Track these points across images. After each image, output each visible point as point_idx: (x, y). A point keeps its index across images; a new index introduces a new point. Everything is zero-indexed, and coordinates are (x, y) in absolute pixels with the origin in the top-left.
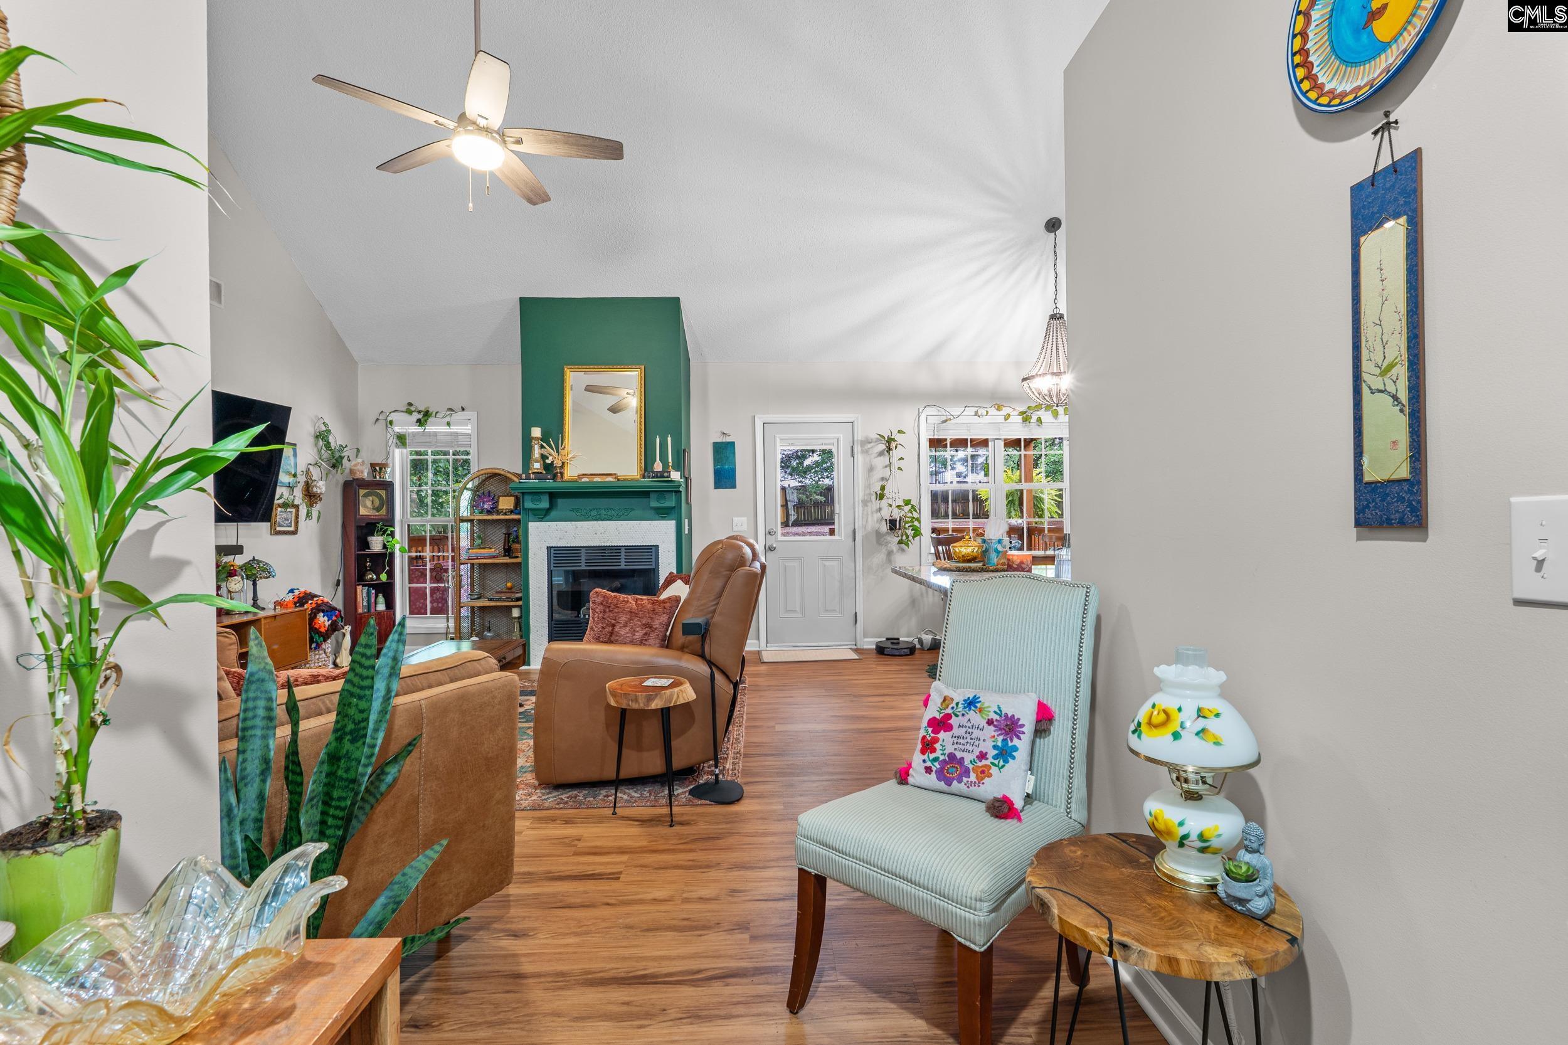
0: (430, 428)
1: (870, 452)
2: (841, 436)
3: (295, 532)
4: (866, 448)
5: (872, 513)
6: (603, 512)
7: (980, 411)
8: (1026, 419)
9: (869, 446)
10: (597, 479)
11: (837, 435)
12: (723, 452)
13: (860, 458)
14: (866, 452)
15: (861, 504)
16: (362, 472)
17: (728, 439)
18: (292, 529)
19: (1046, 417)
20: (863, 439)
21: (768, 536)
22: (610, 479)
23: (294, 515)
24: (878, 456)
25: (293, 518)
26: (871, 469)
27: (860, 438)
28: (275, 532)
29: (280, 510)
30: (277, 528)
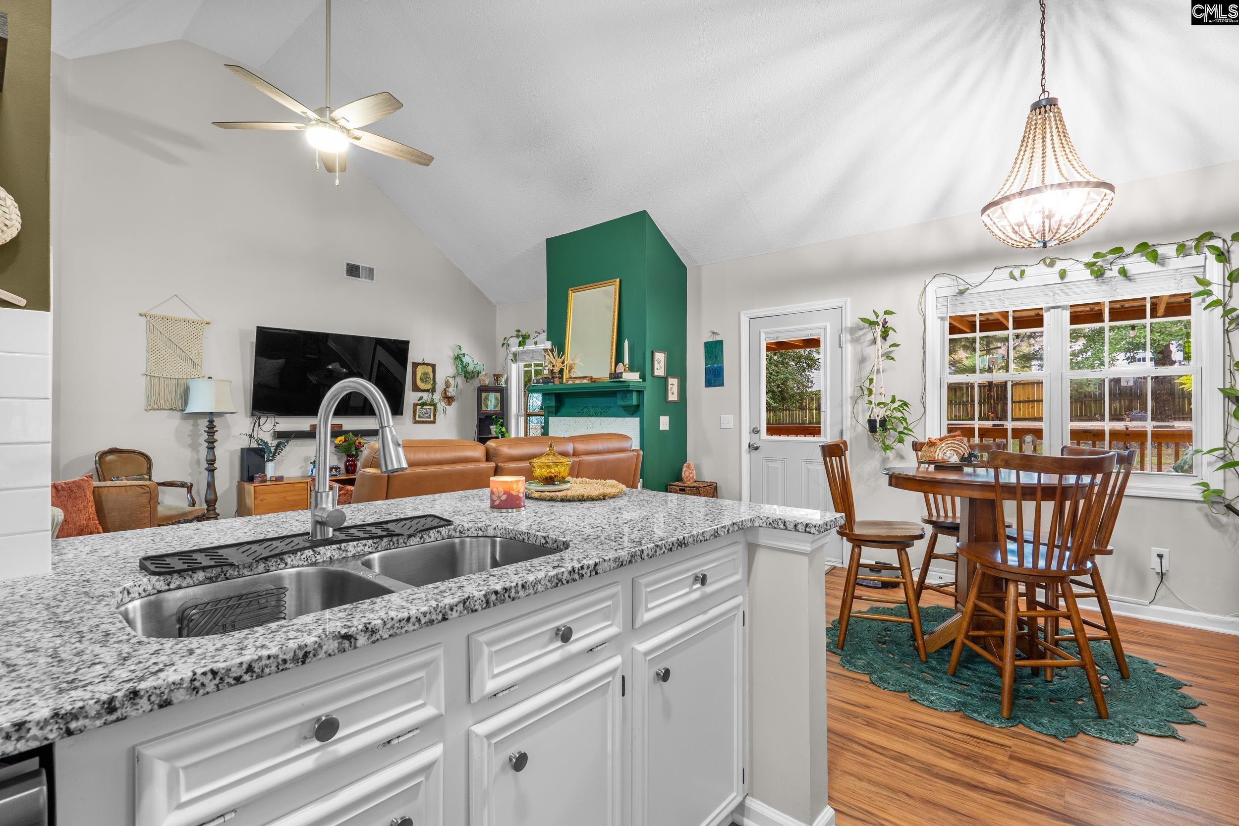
0: (527, 348)
1: (862, 340)
2: (828, 325)
3: (434, 422)
4: (857, 335)
5: (864, 411)
6: (592, 410)
7: (1017, 273)
8: (1099, 274)
9: (861, 333)
10: (577, 382)
11: (824, 324)
12: (714, 350)
13: (849, 349)
14: (856, 341)
15: (849, 400)
16: (484, 381)
17: (718, 338)
18: (432, 419)
19: (1137, 264)
20: (854, 326)
21: (752, 434)
22: (585, 381)
23: (432, 410)
24: (871, 345)
25: (432, 413)
26: (862, 360)
27: (849, 325)
28: (415, 422)
29: (418, 407)
30: (418, 419)
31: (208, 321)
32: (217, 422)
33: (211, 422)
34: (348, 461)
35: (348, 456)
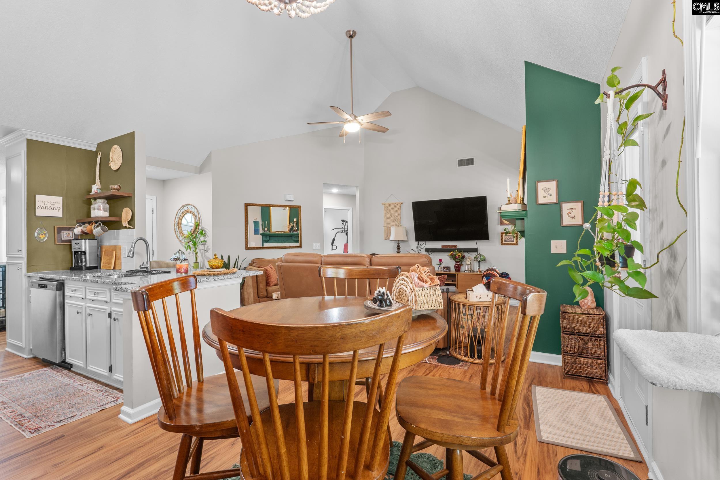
3: (516, 244)
25: (515, 238)
28: (502, 244)
29: (504, 235)
30: (504, 242)
31: (402, 202)
32: (401, 244)
33: (398, 244)
34: (456, 265)
35: (456, 262)
